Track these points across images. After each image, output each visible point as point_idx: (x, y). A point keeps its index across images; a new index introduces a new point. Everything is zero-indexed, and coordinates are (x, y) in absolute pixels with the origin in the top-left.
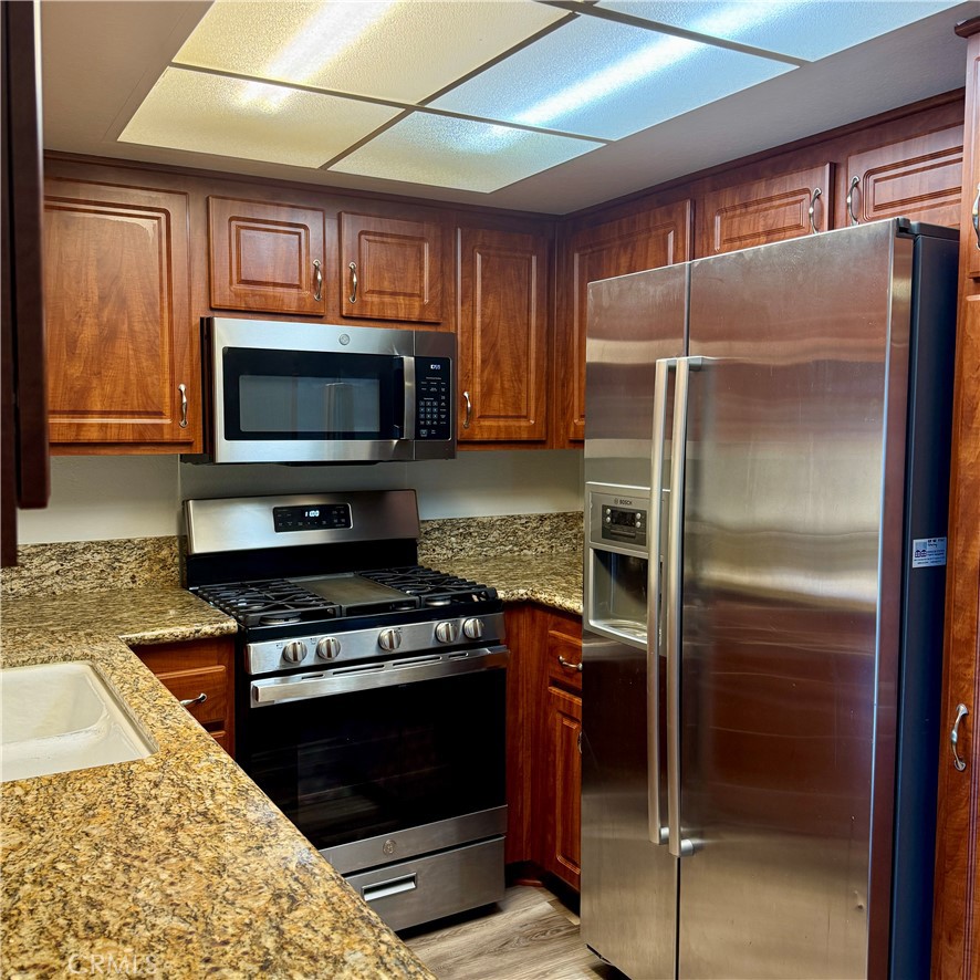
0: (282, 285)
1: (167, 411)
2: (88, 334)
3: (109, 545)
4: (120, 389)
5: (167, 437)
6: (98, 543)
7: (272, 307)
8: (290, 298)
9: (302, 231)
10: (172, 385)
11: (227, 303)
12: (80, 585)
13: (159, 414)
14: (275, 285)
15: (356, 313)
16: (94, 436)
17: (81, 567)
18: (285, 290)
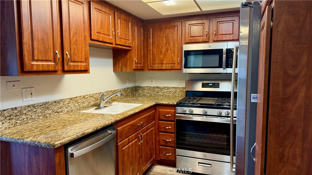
0: (199, 36)
1: (176, 63)
2: (164, 50)
3: (175, 88)
4: (168, 59)
5: (176, 68)
6: (173, 87)
7: (197, 41)
8: (201, 39)
9: (204, 24)
10: (177, 58)
11: (188, 42)
12: (170, 94)
13: (175, 64)
14: (197, 36)
15: (216, 40)
16: (164, 68)
17: (170, 91)
18: (200, 37)
